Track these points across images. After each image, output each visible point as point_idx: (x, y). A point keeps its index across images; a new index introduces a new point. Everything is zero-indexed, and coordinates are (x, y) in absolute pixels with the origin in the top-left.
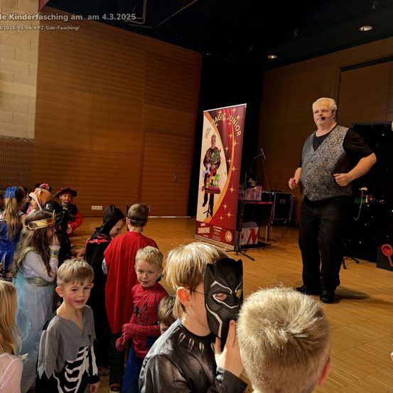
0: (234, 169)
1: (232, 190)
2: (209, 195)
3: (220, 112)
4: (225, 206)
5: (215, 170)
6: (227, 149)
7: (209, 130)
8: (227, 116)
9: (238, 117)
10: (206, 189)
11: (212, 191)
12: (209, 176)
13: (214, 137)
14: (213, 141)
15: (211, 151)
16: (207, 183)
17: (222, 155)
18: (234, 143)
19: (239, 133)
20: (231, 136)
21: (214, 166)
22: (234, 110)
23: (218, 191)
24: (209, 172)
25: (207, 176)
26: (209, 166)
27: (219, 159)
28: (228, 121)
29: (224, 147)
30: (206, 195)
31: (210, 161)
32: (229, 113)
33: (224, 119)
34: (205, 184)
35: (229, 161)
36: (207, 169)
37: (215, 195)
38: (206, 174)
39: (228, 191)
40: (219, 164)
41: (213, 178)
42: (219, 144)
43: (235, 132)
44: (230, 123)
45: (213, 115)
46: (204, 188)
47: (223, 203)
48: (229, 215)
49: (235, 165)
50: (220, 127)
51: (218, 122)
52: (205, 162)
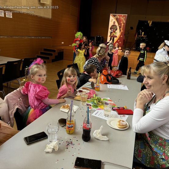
0: (122, 31)
1: (121, 36)
2: (112, 38)
3: (117, 15)
4: (119, 41)
5: (115, 31)
7: (112, 20)
8: (120, 17)
9: (124, 18)
12: (112, 33)
15: (114, 26)
17: (118, 27)
18: (122, 24)
20: (121, 22)
24: (112, 32)
26: (112, 30)
29: (119, 25)
31: (113, 29)
33: (119, 18)
35: (121, 29)
36: (111, 31)
37: (115, 38)
39: (120, 37)
40: (117, 29)
41: (114, 33)
43: (123, 22)
44: (121, 19)
45: (114, 16)
48: (120, 43)
50: (117, 19)
51: (116, 18)
52: (111, 29)
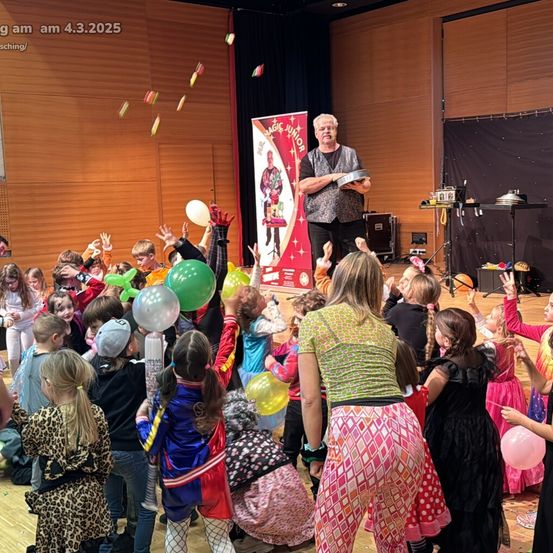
1: (301, 220)
3: (275, 121)
4: (296, 241)
5: (277, 196)
6: (289, 168)
7: (262, 144)
8: (284, 127)
9: (299, 128)
10: (267, 222)
12: (270, 205)
13: (270, 153)
14: (270, 159)
15: (269, 171)
16: (268, 215)
19: (302, 148)
20: (292, 152)
21: (275, 192)
22: (292, 119)
23: (284, 223)
25: (266, 205)
26: (268, 191)
27: (280, 182)
28: (285, 133)
29: (286, 166)
30: (269, 230)
31: (268, 185)
32: (286, 122)
33: (281, 130)
34: (266, 216)
35: (294, 184)
36: (266, 196)
38: (266, 203)
39: (297, 222)
40: (280, 187)
42: (278, 162)
43: (297, 147)
44: (289, 136)
45: (266, 125)
46: (265, 221)
47: (292, 238)
48: (302, 252)
50: (277, 140)
51: (273, 134)
52: (263, 186)
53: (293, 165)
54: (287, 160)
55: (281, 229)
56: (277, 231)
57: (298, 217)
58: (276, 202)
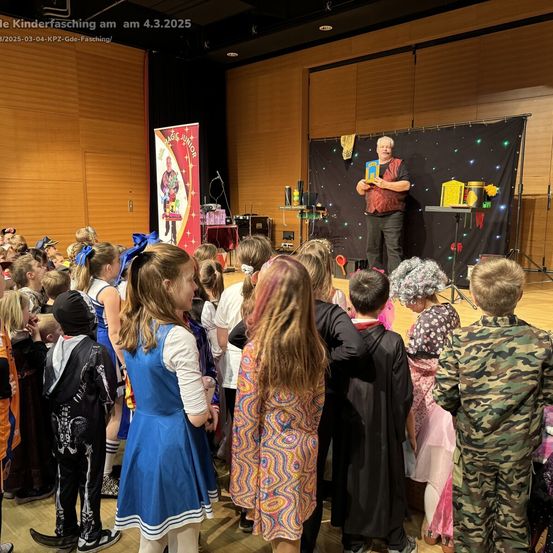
0: (193, 193)
1: (193, 215)
2: (170, 223)
3: (173, 131)
4: (188, 233)
5: (174, 195)
6: (184, 172)
7: (162, 151)
8: (180, 136)
9: (192, 138)
11: (173, 217)
12: (168, 202)
13: (168, 158)
14: (169, 164)
15: (168, 174)
16: (168, 210)
17: (180, 178)
18: (191, 166)
19: (195, 154)
20: (186, 157)
22: (186, 130)
23: (180, 218)
24: (168, 199)
25: (166, 203)
26: (167, 191)
27: (177, 183)
28: (181, 142)
29: (181, 170)
30: (167, 223)
31: (167, 186)
32: (181, 132)
33: (177, 139)
34: (165, 211)
36: (165, 194)
38: (165, 200)
39: (190, 217)
40: (177, 188)
41: (173, 204)
42: (175, 166)
43: (191, 154)
44: (184, 144)
45: (165, 135)
46: (165, 216)
47: (185, 231)
48: (193, 241)
49: (194, 189)
50: (174, 148)
51: (171, 142)
52: (163, 186)
53: (187, 169)
54: (182, 165)
55: (178, 223)
56: (174, 224)
57: (191, 213)
58: (174, 200)
